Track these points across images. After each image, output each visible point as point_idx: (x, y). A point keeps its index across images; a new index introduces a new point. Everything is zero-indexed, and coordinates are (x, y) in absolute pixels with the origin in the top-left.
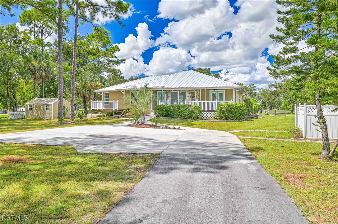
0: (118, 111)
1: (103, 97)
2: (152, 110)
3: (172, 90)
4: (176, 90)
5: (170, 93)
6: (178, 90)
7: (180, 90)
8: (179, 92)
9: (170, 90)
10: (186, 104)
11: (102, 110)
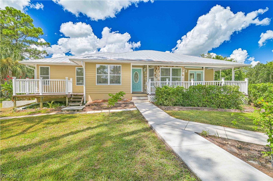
0: (73, 97)
1: (37, 72)
2: (132, 93)
3: (161, 66)
4: (167, 66)
5: (159, 69)
6: (171, 66)
7: (173, 66)
8: (171, 68)
9: (158, 66)
10: (192, 84)
11: (41, 94)
